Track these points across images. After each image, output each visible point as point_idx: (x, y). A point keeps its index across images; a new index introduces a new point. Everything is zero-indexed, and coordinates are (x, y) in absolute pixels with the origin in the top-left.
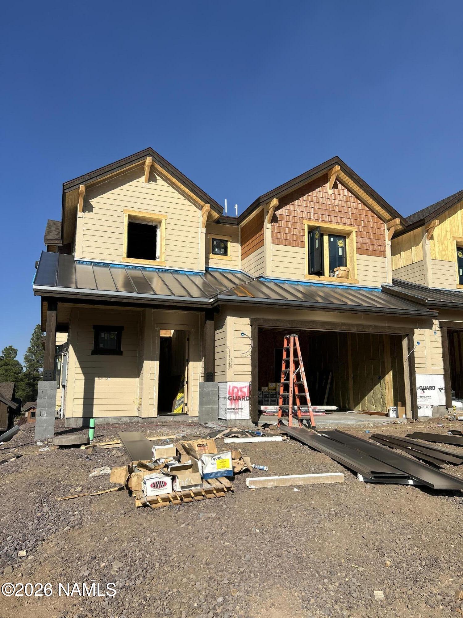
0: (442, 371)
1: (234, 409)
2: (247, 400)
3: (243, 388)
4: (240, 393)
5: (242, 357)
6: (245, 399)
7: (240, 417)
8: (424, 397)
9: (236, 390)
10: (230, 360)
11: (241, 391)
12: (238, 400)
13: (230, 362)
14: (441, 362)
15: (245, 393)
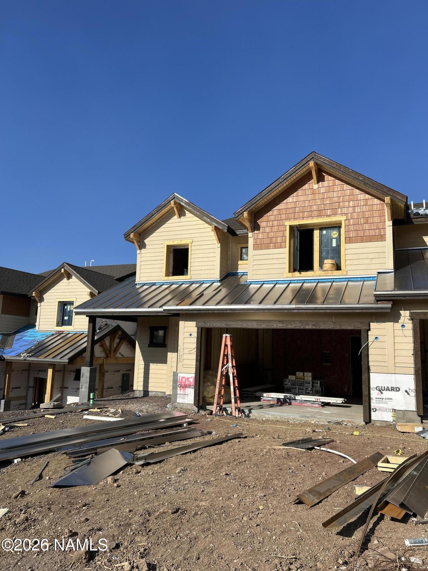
0: (412, 371)
1: (182, 394)
2: (192, 388)
3: (190, 378)
4: (187, 382)
5: (190, 353)
6: (191, 387)
7: (186, 401)
8: (383, 399)
9: (184, 380)
10: (180, 356)
11: (188, 381)
12: (185, 388)
13: (180, 357)
14: (411, 360)
15: (191, 383)
